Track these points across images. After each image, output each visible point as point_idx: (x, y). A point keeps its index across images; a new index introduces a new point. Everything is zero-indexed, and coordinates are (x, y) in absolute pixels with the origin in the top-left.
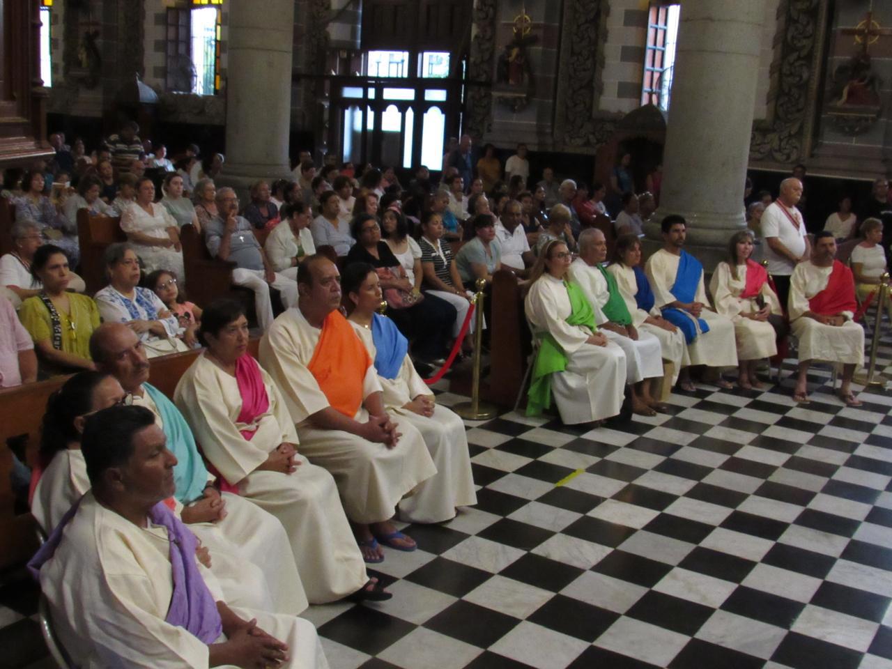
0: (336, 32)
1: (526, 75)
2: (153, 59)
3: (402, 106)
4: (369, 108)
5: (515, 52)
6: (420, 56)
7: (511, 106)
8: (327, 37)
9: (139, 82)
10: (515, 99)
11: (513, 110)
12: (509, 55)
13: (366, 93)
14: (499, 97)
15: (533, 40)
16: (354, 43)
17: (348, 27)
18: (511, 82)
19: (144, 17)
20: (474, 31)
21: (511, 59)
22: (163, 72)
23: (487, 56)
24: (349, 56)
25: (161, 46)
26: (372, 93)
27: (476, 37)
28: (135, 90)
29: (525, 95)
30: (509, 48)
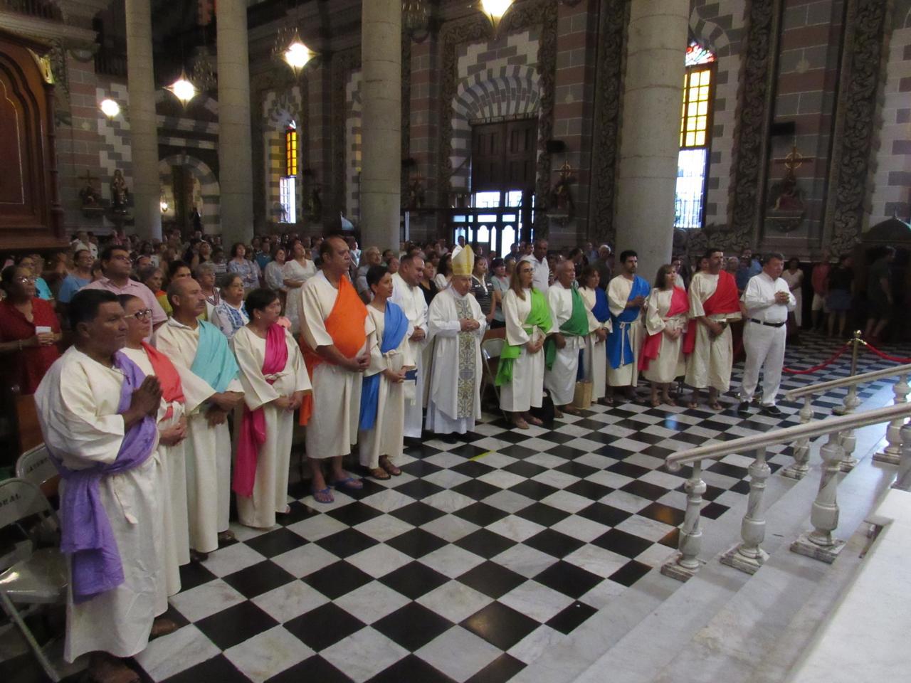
0: (456, 181)
1: (568, 202)
2: (351, 204)
3: (489, 226)
4: (469, 228)
5: (561, 188)
6: (507, 194)
7: (559, 223)
8: (450, 185)
9: (342, 218)
10: (562, 219)
11: (562, 226)
12: (558, 190)
13: (467, 219)
14: (553, 218)
15: (573, 180)
16: (467, 188)
17: (463, 179)
18: (559, 207)
19: (346, 179)
20: (538, 176)
21: (558, 193)
22: (357, 211)
23: (545, 192)
24: (463, 196)
25: (356, 196)
26: (471, 219)
27: (539, 180)
28: (340, 223)
29: (567, 216)
30: (557, 186)
